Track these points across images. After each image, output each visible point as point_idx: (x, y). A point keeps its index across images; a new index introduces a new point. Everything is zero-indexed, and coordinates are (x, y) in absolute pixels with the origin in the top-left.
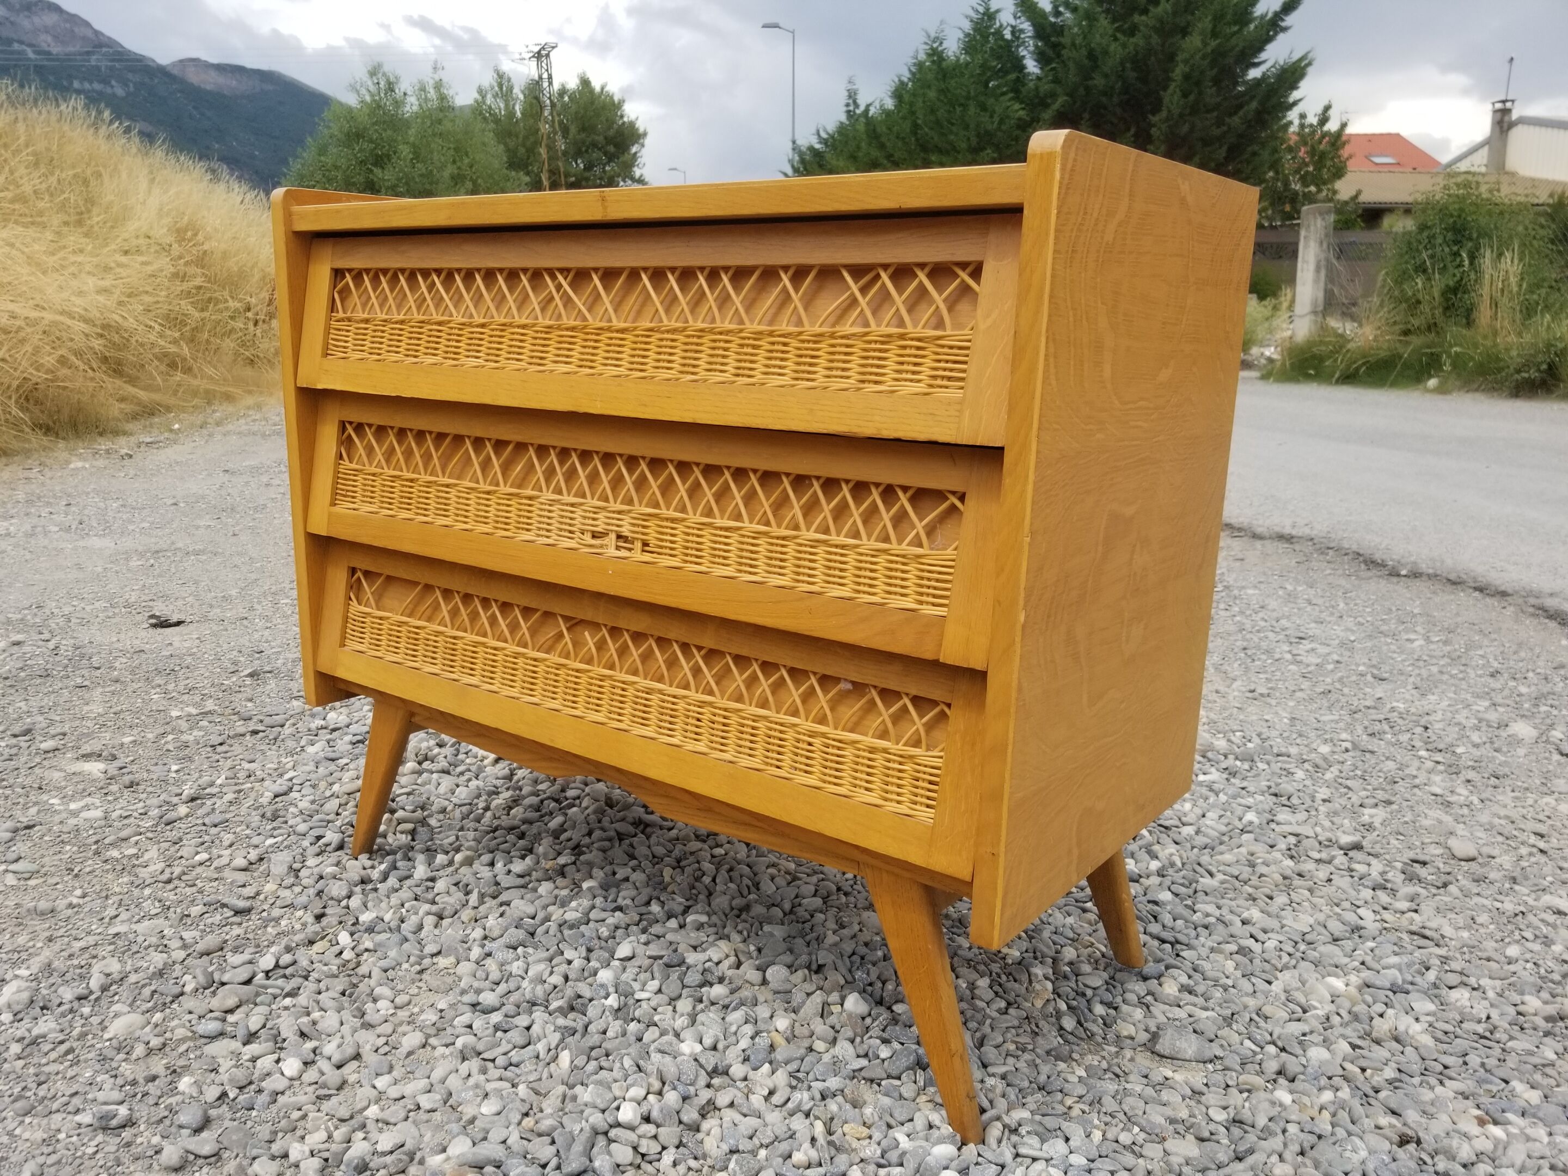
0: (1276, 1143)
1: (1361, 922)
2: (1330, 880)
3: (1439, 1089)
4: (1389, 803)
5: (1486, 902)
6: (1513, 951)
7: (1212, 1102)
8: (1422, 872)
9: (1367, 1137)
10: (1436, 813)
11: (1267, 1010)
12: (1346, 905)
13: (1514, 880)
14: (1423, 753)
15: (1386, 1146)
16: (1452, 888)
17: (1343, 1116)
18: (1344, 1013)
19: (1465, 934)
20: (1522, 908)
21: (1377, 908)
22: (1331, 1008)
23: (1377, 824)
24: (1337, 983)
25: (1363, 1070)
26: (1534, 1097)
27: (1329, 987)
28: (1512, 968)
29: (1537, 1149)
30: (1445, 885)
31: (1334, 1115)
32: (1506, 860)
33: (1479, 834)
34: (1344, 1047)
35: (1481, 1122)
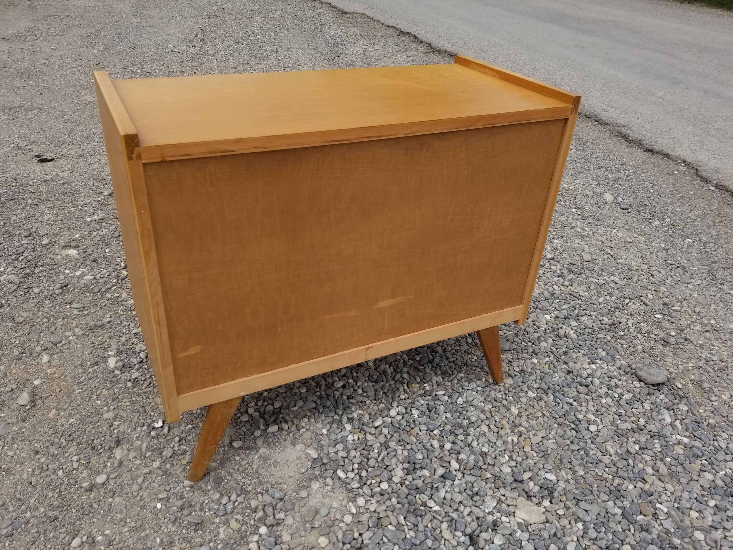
0: (533, 377)
1: (554, 291)
2: (544, 274)
3: (578, 354)
4: (563, 237)
5: (593, 280)
6: (601, 300)
7: (515, 365)
8: (573, 268)
9: (559, 372)
10: (578, 240)
11: (528, 329)
12: (549, 284)
13: (602, 270)
14: (574, 210)
15: (564, 375)
16: (583, 275)
17: (552, 366)
18: (550, 328)
19: (587, 294)
20: (604, 282)
21: (559, 285)
22: (546, 326)
23: (559, 247)
24: (548, 317)
25: (557, 349)
26: (604, 354)
27: (546, 319)
28: (600, 307)
29: (604, 371)
30: (581, 274)
31: (549, 366)
32: (600, 261)
33: (592, 250)
34: (550, 341)
35: (589, 364)
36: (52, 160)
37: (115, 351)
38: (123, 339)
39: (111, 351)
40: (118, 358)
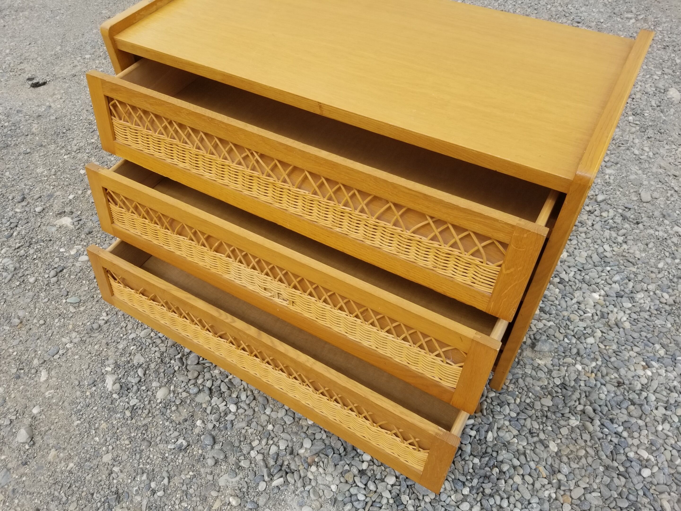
0: (576, 395)
1: (605, 254)
2: (593, 225)
3: (631, 353)
4: (617, 164)
5: (652, 231)
6: (661, 265)
7: (555, 376)
8: (628, 214)
9: (608, 385)
10: (635, 168)
11: (572, 316)
12: (599, 242)
13: (664, 216)
14: (631, 118)
15: (614, 389)
16: (641, 226)
17: (599, 374)
18: (598, 313)
19: (644, 255)
20: (666, 235)
21: (611, 244)
22: (594, 311)
23: (612, 181)
24: (596, 296)
25: (605, 346)
26: (662, 352)
27: (594, 298)
28: (660, 276)
29: (662, 379)
30: (638, 223)
31: (596, 375)
32: (661, 201)
33: (652, 183)
34: (599, 334)
35: (644, 368)
36: (44, 84)
37: (112, 366)
38: (121, 346)
39: (109, 365)
40: (116, 376)
